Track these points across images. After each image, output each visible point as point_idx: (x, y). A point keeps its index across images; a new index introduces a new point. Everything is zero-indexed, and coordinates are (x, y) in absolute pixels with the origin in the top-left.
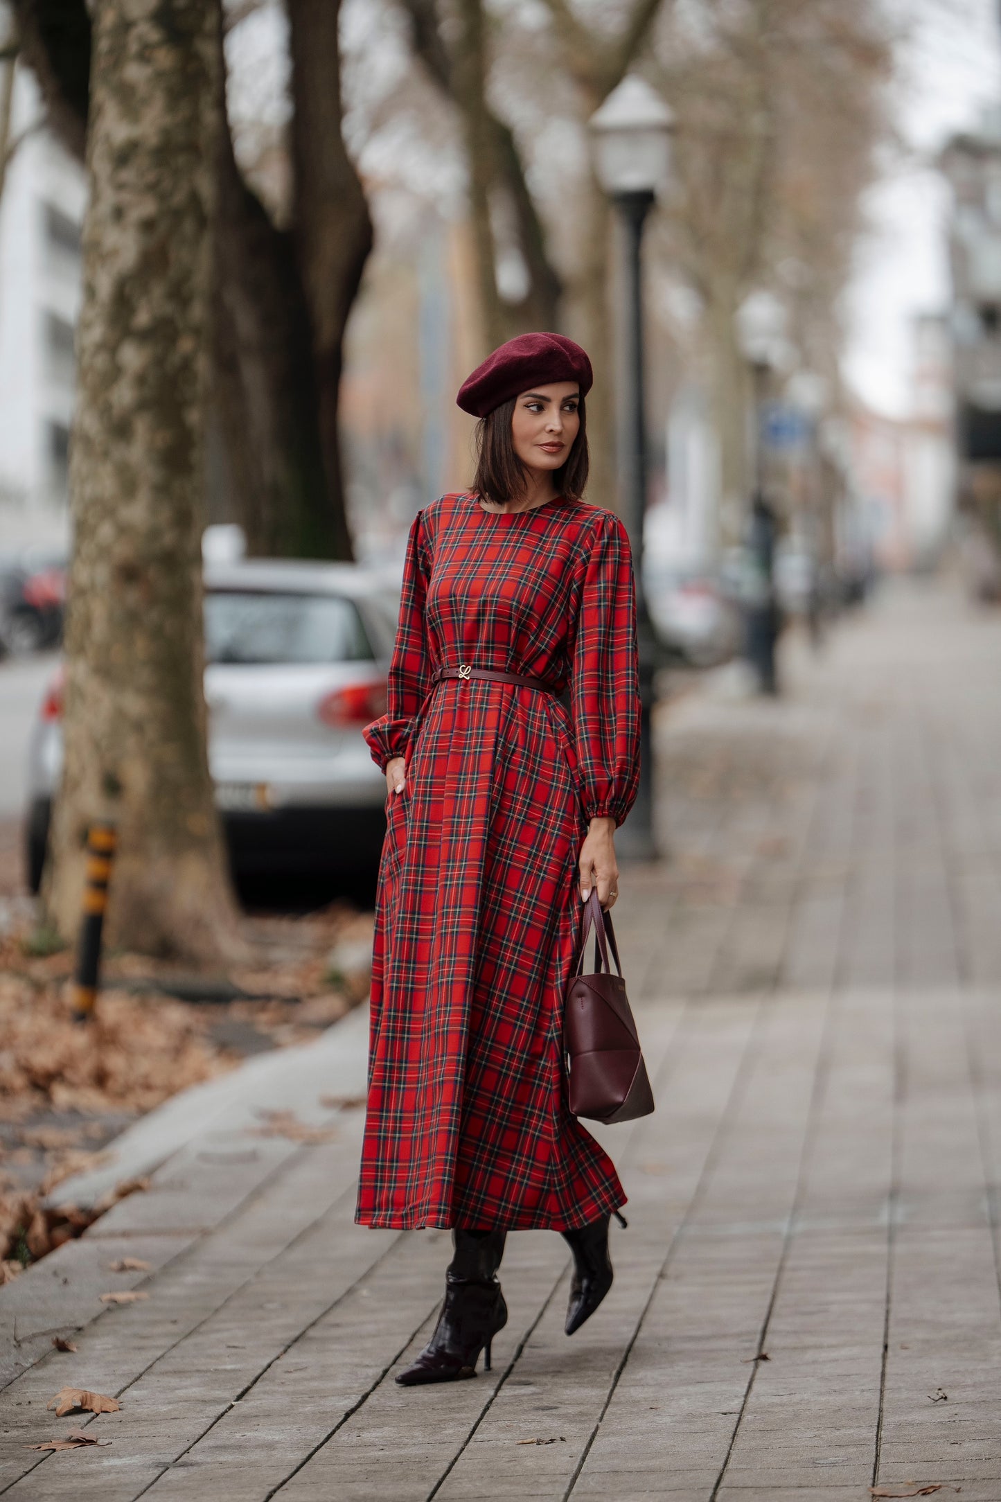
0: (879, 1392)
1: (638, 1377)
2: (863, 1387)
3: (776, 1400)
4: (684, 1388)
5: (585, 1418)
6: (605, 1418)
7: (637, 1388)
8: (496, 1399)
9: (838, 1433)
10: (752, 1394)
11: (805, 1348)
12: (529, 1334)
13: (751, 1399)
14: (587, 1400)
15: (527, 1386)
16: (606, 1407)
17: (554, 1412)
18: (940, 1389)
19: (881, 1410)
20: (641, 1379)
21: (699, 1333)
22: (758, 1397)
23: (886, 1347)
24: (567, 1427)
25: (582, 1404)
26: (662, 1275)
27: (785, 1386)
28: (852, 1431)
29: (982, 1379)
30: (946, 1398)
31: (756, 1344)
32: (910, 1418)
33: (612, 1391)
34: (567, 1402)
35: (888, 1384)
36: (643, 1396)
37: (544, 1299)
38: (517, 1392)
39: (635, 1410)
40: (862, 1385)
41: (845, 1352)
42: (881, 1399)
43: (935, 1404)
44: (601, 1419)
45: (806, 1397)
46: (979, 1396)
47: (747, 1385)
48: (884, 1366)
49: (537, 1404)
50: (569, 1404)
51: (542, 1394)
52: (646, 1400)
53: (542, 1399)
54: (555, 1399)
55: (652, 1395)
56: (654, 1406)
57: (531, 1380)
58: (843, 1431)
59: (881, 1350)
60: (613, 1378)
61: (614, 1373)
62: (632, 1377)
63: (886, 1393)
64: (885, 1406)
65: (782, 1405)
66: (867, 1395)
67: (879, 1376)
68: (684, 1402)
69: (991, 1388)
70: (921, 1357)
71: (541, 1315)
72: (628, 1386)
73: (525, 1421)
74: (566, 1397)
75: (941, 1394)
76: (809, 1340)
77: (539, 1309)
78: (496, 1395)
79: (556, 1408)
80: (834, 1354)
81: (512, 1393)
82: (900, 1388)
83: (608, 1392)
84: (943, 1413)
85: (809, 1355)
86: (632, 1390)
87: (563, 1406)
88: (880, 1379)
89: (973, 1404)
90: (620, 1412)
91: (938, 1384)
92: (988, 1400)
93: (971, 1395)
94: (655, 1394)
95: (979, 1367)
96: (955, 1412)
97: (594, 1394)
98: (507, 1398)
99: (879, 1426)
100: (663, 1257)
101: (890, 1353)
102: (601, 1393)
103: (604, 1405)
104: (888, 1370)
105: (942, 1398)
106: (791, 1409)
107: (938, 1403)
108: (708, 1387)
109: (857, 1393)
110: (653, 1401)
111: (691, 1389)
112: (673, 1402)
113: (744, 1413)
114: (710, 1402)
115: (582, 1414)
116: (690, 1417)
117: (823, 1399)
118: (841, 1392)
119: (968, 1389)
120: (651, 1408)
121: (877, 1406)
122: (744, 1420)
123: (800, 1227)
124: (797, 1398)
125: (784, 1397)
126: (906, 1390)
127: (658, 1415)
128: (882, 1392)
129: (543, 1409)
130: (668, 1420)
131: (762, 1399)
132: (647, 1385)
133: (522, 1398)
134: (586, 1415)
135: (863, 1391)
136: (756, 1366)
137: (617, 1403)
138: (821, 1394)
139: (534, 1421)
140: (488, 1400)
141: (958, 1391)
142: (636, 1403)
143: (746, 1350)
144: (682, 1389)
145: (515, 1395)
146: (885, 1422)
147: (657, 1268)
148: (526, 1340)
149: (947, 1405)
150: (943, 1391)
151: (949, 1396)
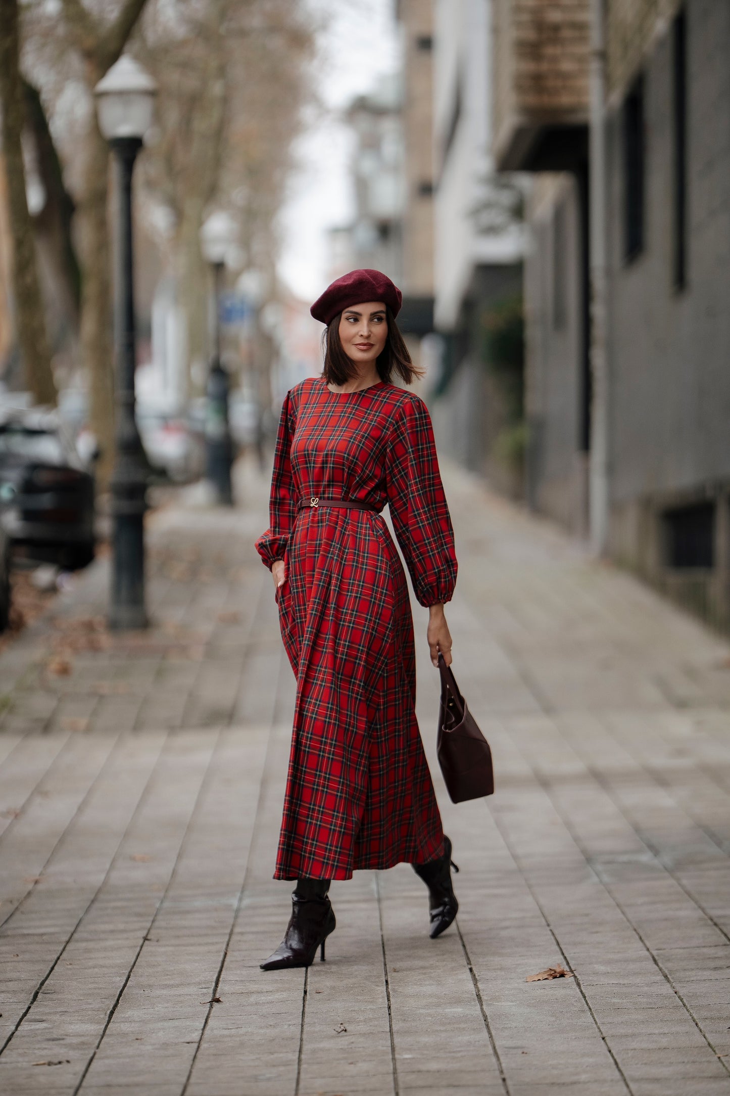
0: (300, 1026)
1: (127, 1016)
2: (290, 1023)
3: (226, 1032)
4: (162, 1024)
5: (85, 1046)
6: (100, 1046)
7: (126, 1023)
8: (16, 1032)
9: (272, 1056)
10: (208, 1028)
12: (42, 984)
13: (207, 1031)
14: (87, 1033)
15: (41, 1023)
16: (102, 1038)
17: (61, 1042)
18: (342, 1024)
19: (301, 1040)
20: (129, 1017)
21: (172, 982)
22: (212, 1030)
23: (305, 992)
24: (71, 1053)
25: (83, 1035)
26: (146, 939)
27: (234, 1022)
28: (281, 1055)
29: (371, 1016)
30: (346, 1031)
31: (211, 991)
32: (322, 1045)
33: (107, 1026)
34: (71, 1035)
35: (306, 1020)
36: (131, 1029)
37: (56, 957)
38: (33, 1027)
39: (124, 1040)
40: (289, 1021)
41: (278, 996)
42: (302, 1032)
43: (339, 1035)
44: (98, 1047)
45: (250, 1030)
46: (368, 1028)
47: (204, 1021)
48: (304, 1006)
49: (48, 1037)
50: (73, 1036)
51: (52, 1028)
52: (132, 1032)
53: (52, 1032)
54: (63, 1032)
55: (137, 1029)
56: (139, 1038)
57: (44, 1018)
58: (276, 1055)
59: (303, 995)
60: (107, 1017)
61: (108, 1012)
62: (122, 1016)
63: (305, 1027)
64: (305, 1037)
65: (230, 1036)
66: (292, 1028)
67: (301, 1014)
68: (161, 1034)
69: (376, 1023)
70: (329, 1000)
71: (52, 968)
72: (118, 1022)
73: (39, 1049)
74: (71, 1031)
75: (342, 1028)
77: (52, 964)
78: (16, 1029)
79: (63, 1039)
80: (270, 998)
81: (29, 1028)
82: (314, 1022)
83: (103, 1027)
84: (343, 1042)
85: (252, 999)
86: (122, 1025)
87: (68, 1038)
88: (301, 1017)
89: (364, 1035)
90: (113, 1042)
91: (340, 1020)
92: (374, 1032)
93: (363, 1028)
94: (140, 1029)
95: (368, 1008)
96: (352, 1041)
97: (92, 1029)
98: (25, 1032)
99: (300, 1051)
100: (148, 925)
101: (308, 996)
102: (98, 1028)
103: (100, 1037)
104: (306, 1010)
105: (343, 1030)
106: (238, 1039)
107: (341, 1034)
108: (176, 1023)
109: (286, 1027)
110: (138, 1033)
111: (166, 1024)
112: (154, 1035)
113: (202, 1042)
114: (178, 1034)
115: (83, 1043)
116: (165, 1045)
117: (262, 1031)
118: (274, 1026)
119: (360, 1024)
120: (137, 1039)
121: (299, 1036)
122: (202, 1047)
123: (247, 902)
124: (242, 1031)
125: (232, 1030)
126: (319, 1024)
127: (142, 1044)
128: (302, 1026)
129: (54, 1040)
130: (149, 1047)
131: (215, 1032)
132: (134, 1021)
133: (37, 1032)
134: (86, 1044)
135: (289, 1025)
136: (211, 1007)
137: (111, 1035)
138: (261, 1028)
139: (45, 1048)
140: (10, 1033)
141: (354, 1026)
142: (125, 1035)
143: (204, 994)
144: (160, 1025)
145: (31, 1030)
146: (305, 1048)
147: (144, 933)
148: (40, 988)
149: (346, 1036)
150: (344, 1025)
151: (348, 1029)
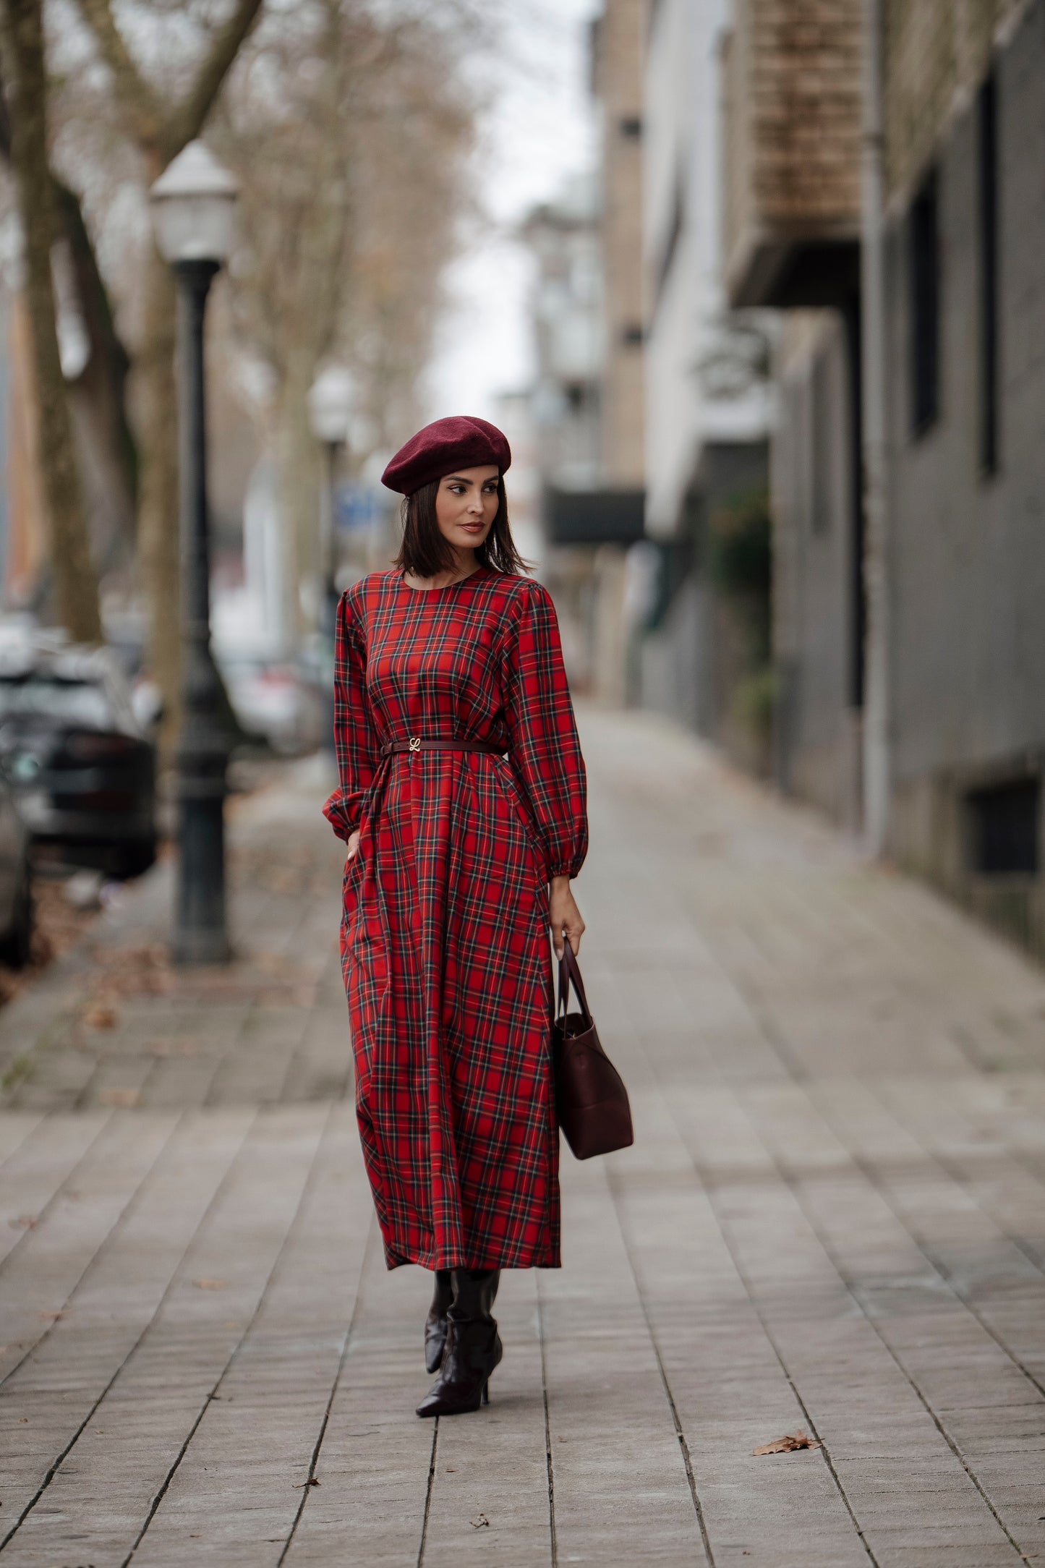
0: (423, 1517)
1: (179, 1504)
2: (408, 1513)
3: (322, 1527)
4: (231, 1515)
5: (117, 1546)
6: (140, 1546)
7: (178, 1515)
8: (20, 1527)
9: (381, 1559)
10: (301, 1520)
11: (355, 1472)
12: (60, 1460)
13: (300, 1526)
14: (121, 1528)
15: (55, 1514)
16: (142, 1535)
17: (84, 1540)
18: (482, 1515)
19: (424, 1537)
20: (182, 1506)
21: (250, 1457)
22: (306, 1524)
23: (432, 1471)
24: (97, 1555)
25: (115, 1532)
26: (211, 1397)
27: (332, 1512)
28: (394, 1557)
29: (524, 1504)
30: (487, 1524)
31: (307, 1469)
32: (452, 1544)
33: (149, 1519)
34: (98, 1531)
35: (431, 1509)
36: (184, 1523)
37: (80, 1423)
38: (43, 1521)
39: (173, 1538)
40: (406, 1511)
41: (392, 1476)
42: (425, 1526)
43: (477, 1530)
44: (136, 1547)
45: (351, 1523)
46: (520, 1521)
47: (296, 1511)
48: (429, 1490)
49: (66, 1533)
50: (100, 1532)
51: (71, 1522)
52: (186, 1527)
53: (71, 1527)
54: (86, 1527)
55: (193, 1522)
56: (194, 1534)
57: (61, 1507)
58: (386, 1558)
59: (428, 1475)
60: (151, 1506)
61: (153, 1499)
62: (173, 1504)
63: (430, 1519)
64: (428, 1532)
65: (327, 1532)
66: (411, 1521)
67: (425, 1501)
68: (229, 1530)
69: (531, 1513)
70: (466, 1481)
71: (75, 1439)
72: (168, 1513)
73: (51, 1549)
74: (98, 1525)
75: (483, 1520)
76: (358, 1464)
77: (74, 1433)
78: (20, 1523)
79: (86, 1536)
80: (381, 1479)
81: (38, 1522)
82: (443, 1513)
83: (144, 1520)
84: (484, 1539)
85: (357, 1480)
86: (172, 1517)
87: (93, 1534)
88: (425, 1505)
89: (513, 1530)
90: (156, 1540)
91: (479, 1509)
92: (528, 1526)
93: (512, 1520)
94: (198, 1522)
95: (522, 1491)
96: (497, 1537)
97: (129, 1521)
98: (33, 1527)
99: (421, 1552)
100: (215, 1377)
101: (436, 1477)
102: (137, 1521)
103: (139, 1534)
104: (432, 1495)
105: (484, 1523)
106: (336, 1536)
107: (480, 1529)
108: (255, 1514)
109: (402, 1519)
110: (194, 1529)
111: (238, 1516)
112: (218, 1530)
113: (293, 1540)
114: (258, 1529)
115: (114, 1542)
116: (235, 1544)
117: (368, 1526)
118: (385, 1519)
119: (509, 1514)
120: (192, 1536)
121: (420, 1532)
122: (292, 1547)
123: (355, 1345)
124: (343, 1524)
125: (331, 1524)
126: (450, 1515)
127: (200, 1543)
128: (426, 1518)
129: (73, 1537)
130: (210, 1547)
131: (311, 1526)
132: (189, 1512)
133: (49, 1527)
134: (119, 1543)
135: (407, 1517)
136: (307, 1491)
137: (154, 1531)
138: (367, 1521)
139: (61, 1549)
140: (11, 1528)
141: (499, 1517)
142: (176, 1530)
143: (297, 1474)
144: (228, 1517)
145: (41, 1524)
146: (427, 1548)
147: (210, 1389)
148: (56, 1466)
149: (488, 1531)
150: (486, 1516)
151: (491, 1522)
